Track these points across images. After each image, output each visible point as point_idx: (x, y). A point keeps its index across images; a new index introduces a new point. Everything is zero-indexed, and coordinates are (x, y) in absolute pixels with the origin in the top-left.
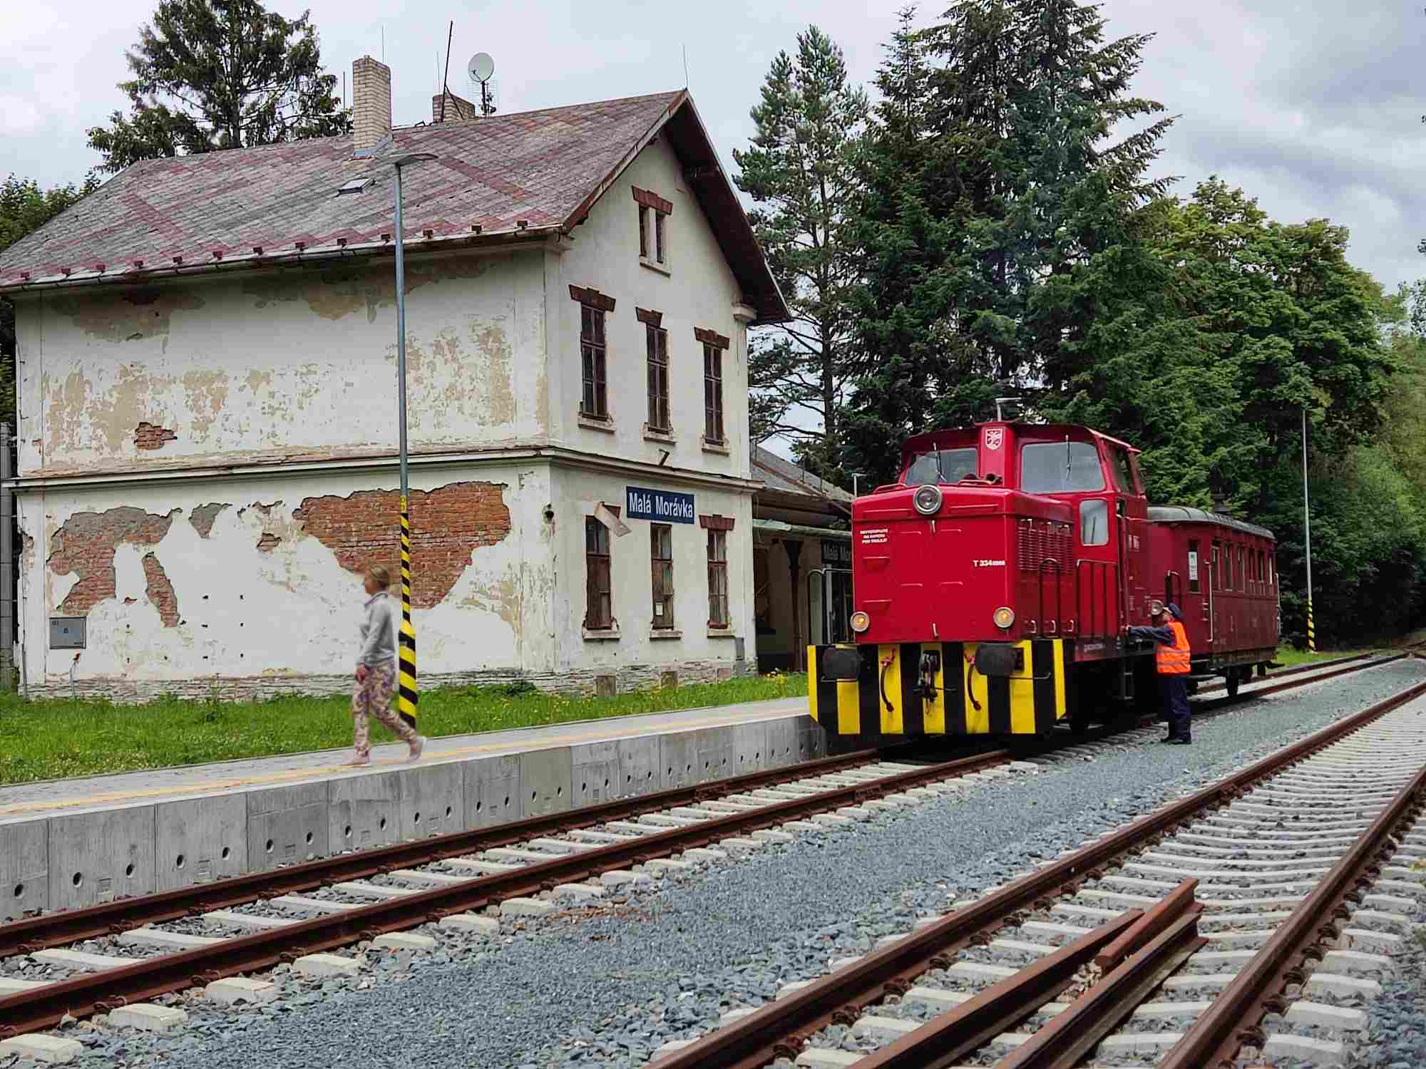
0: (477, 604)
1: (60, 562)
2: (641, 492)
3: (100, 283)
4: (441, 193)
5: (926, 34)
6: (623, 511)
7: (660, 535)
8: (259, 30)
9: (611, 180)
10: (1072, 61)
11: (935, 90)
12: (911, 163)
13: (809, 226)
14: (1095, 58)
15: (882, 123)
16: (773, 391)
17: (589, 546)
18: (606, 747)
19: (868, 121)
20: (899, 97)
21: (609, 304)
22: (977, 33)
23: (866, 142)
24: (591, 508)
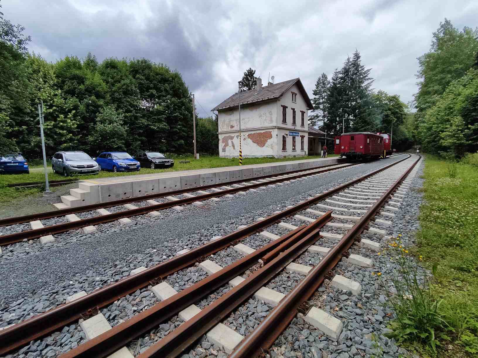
0: (268, 147)
1: (223, 142)
2: (291, 132)
3: (226, 109)
4: (265, 94)
5: (339, 72)
6: (288, 135)
7: (294, 138)
9: (287, 90)
11: (340, 79)
12: (336, 89)
14: (363, 73)
16: (316, 120)
20: (335, 81)
21: (287, 107)
22: (346, 71)
23: (330, 87)
24: (283, 134)
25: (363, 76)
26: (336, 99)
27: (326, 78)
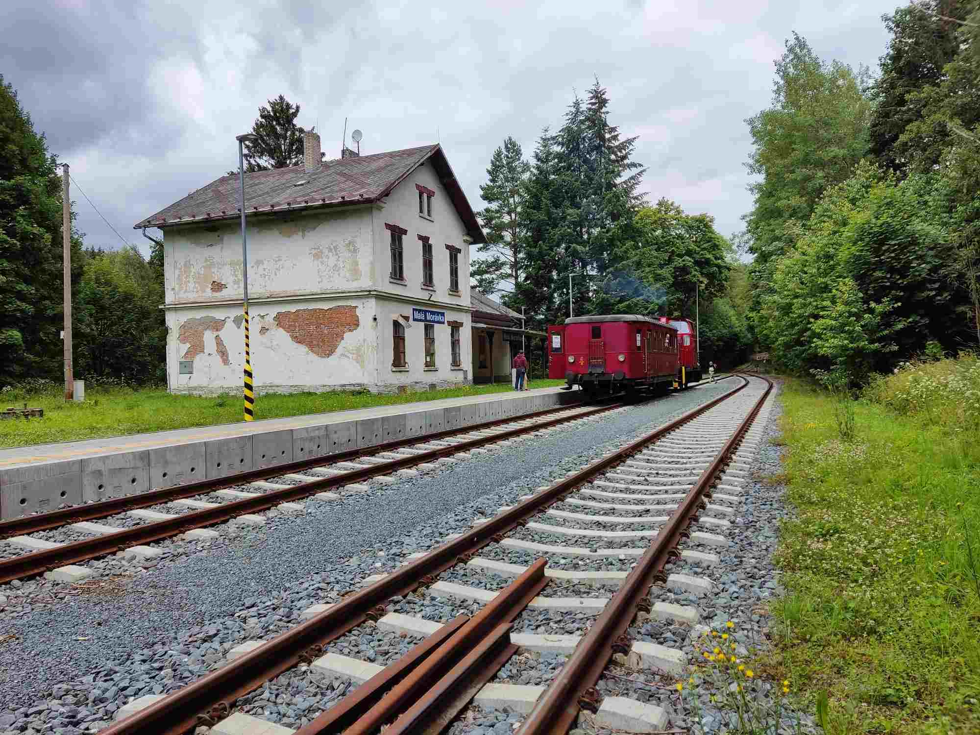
0: (346, 356)
1: (183, 339)
2: (420, 311)
3: (193, 223)
4: (334, 185)
5: (553, 138)
7: (429, 329)
8: (293, 134)
9: (404, 178)
10: (608, 148)
11: (556, 160)
12: (547, 187)
13: (509, 213)
14: (616, 147)
15: (535, 171)
16: (494, 276)
19: (531, 172)
20: (542, 162)
21: (405, 232)
22: (571, 138)
23: (530, 180)
24: (395, 316)
25: (616, 155)
26: (549, 214)
27: (518, 152)
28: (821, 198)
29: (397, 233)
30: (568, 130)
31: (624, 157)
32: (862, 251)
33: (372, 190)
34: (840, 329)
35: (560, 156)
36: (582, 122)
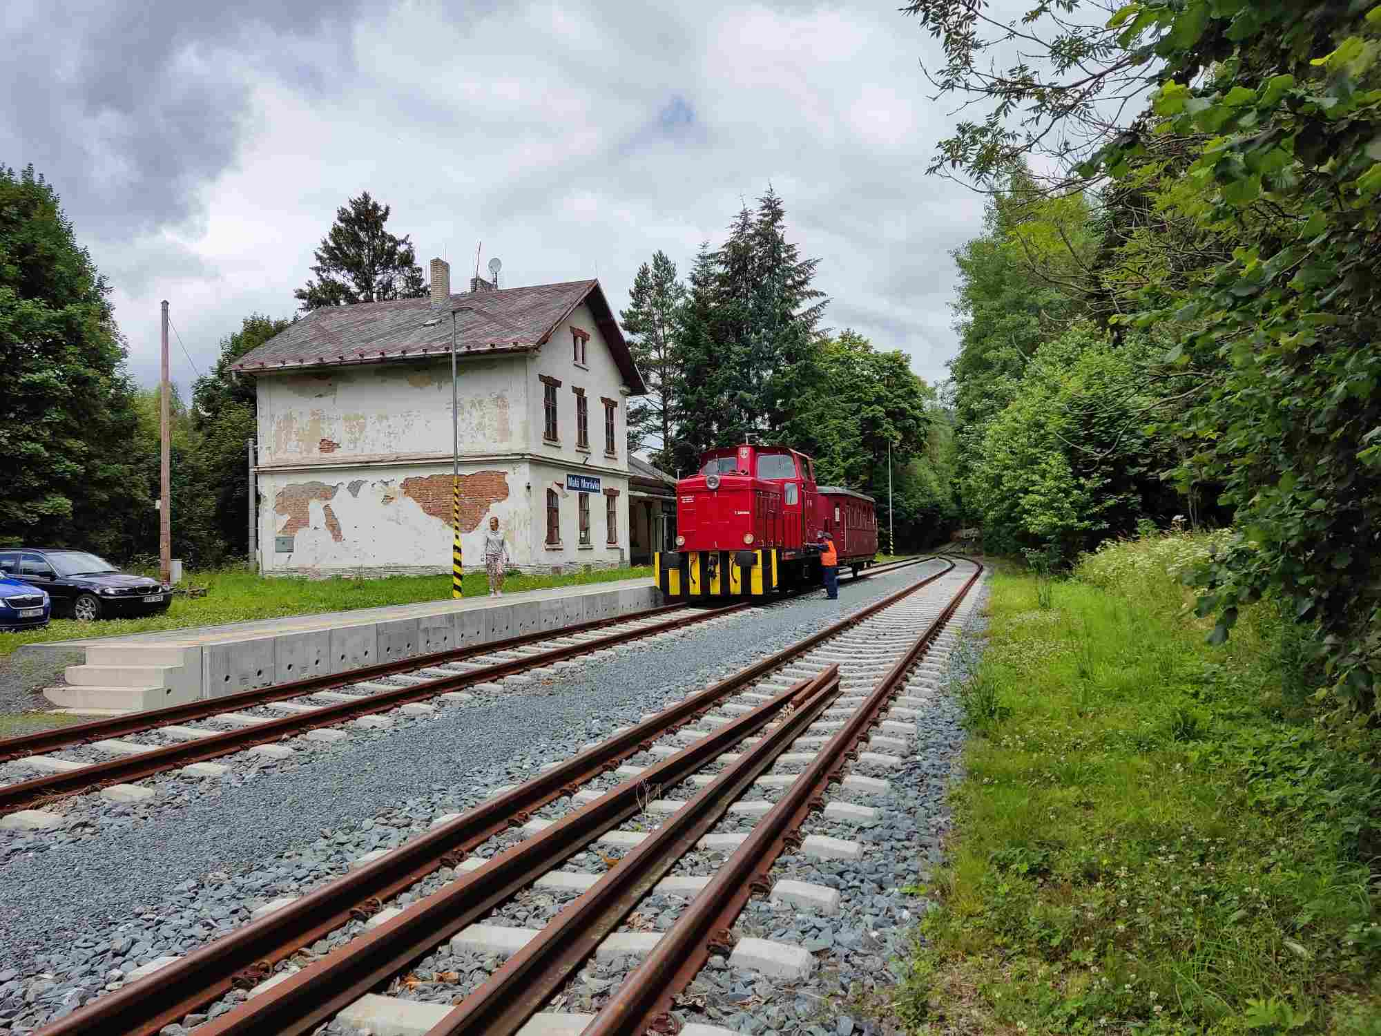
1: (280, 509)
2: (574, 477)
3: (300, 368)
4: (474, 327)
5: (713, 256)
6: (565, 487)
7: (583, 498)
9: (560, 322)
10: (783, 271)
11: (717, 283)
12: (706, 318)
13: (657, 348)
14: (794, 269)
15: (692, 299)
16: (639, 429)
17: (548, 504)
18: (557, 601)
19: (687, 298)
20: (700, 285)
21: (558, 384)
22: (738, 256)
23: (685, 307)
24: (549, 484)
25: (793, 279)
26: (709, 352)
27: (671, 272)
28: (1032, 357)
29: (552, 385)
30: (732, 245)
31: (803, 283)
32: (1070, 424)
33: (527, 338)
34: (1048, 506)
35: (722, 279)
36: (752, 237)
